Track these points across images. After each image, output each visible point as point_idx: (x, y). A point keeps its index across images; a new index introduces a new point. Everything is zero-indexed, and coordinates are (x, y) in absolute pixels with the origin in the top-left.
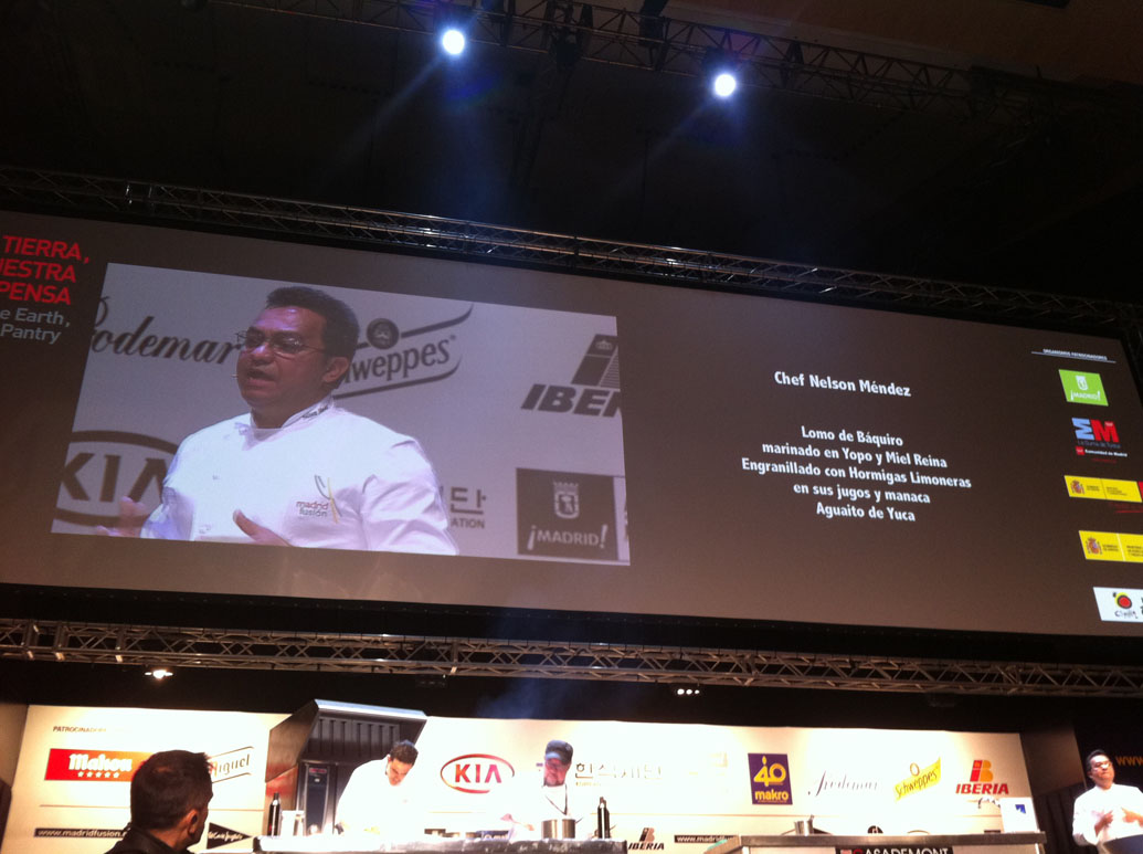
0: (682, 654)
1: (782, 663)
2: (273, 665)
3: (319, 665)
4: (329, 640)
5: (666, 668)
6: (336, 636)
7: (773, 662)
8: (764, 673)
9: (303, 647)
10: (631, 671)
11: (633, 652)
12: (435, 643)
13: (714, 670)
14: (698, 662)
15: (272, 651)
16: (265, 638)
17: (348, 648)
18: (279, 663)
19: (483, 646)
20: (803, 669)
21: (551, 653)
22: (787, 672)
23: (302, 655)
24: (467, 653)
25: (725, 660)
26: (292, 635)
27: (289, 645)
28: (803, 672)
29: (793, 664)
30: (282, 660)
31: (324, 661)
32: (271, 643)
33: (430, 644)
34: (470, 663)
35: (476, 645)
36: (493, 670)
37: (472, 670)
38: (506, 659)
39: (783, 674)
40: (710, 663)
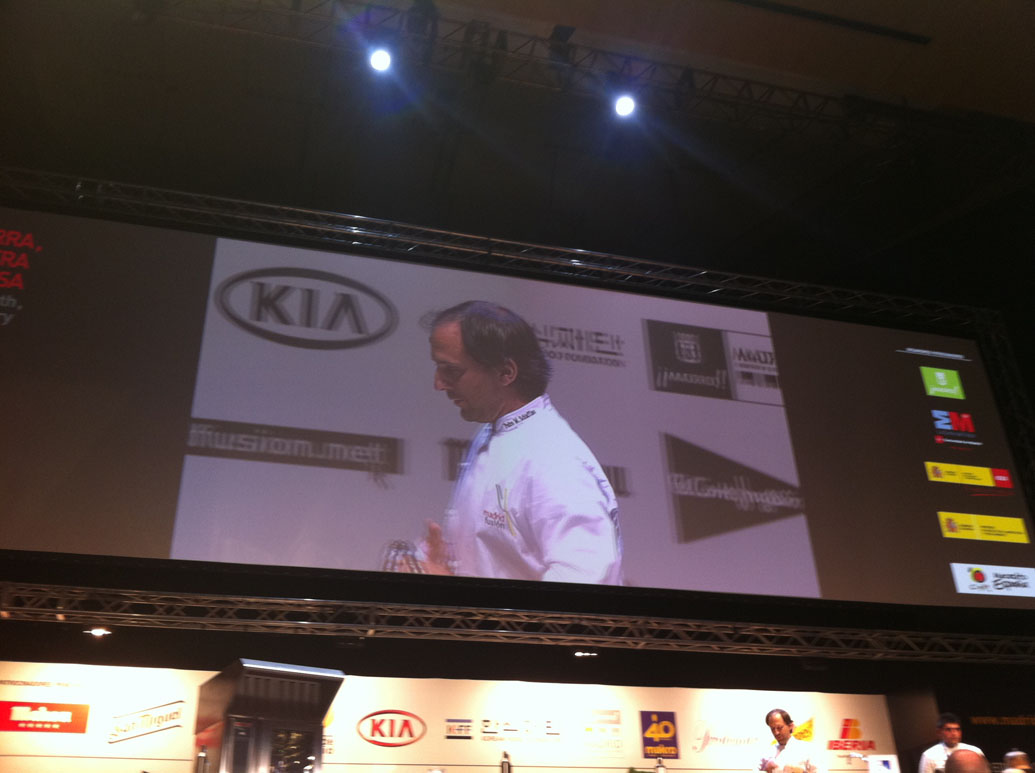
0: (581, 619)
1: (671, 628)
2: (204, 626)
3: (246, 626)
4: (255, 603)
5: (566, 632)
6: (263, 600)
7: (663, 628)
8: (655, 637)
9: (231, 610)
10: (535, 635)
11: (535, 617)
12: (354, 607)
13: (609, 635)
14: (595, 626)
15: (202, 612)
16: (197, 601)
17: (273, 611)
18: (209, 624)
19: (398, 610)
20: (690, 634)
21: (461, 617)
22: (676, 637)
23: (230, 617)
24: (383, 617)
25: (620, 625)
26: (221, 598)
27: (218, 607)
28: (690, 637)
29: (681, 630)
30: (212, 621)
31: (251, 622)
32: (202, 605)
33: (349, 608)
34: (386, 626)
35: (392, 610)
36: (407, 633)
37: (388, 632)
38: (419, 622)
39: (672, 638)
40: (606, 628)
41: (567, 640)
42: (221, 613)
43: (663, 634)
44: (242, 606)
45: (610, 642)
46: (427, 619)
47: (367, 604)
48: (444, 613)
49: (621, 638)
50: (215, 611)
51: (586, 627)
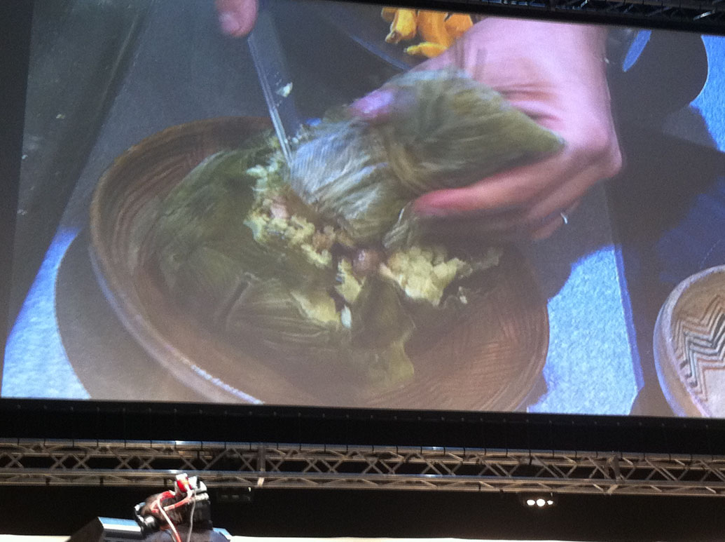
0: (531, 458)
1: (652, 466)
2: (48, 480)
3: (102, 479)
4: (112, 448)
5: (513, 475)
6: (122, 445)
7: (641, 466)
8: (630, 478)
9: (81, 458)
10: (472, 480)
11: (472, 456)
12: (238, 450)
13: (570, 477)
14: (550, 467)
15: (45, 463)
16: (38, 448)
17: (135, 458)
18: (55, 477)
19: (295, 453)
20: (676, 473)
21: (375, 460)
22: (658, 477)
23: (81, 467)
24: (276, 462)
25: (583, 464)
26: (69, 444)
27: (65, 456)
28: (677, 477)
29: (665, 468)
30: (59, 473)
31: (107, 473)
32: (45, 453)
33: (232, 451)
34: (279, 472)
35: (286, 452)
36: (307, 481)
37: (282, 480)
38: (322, 467)
39: (652, 479)
40: (566, 469)
41: (514, 485)
42: (70, 463)
43: (640, 474)
44: (96, 454)
45: (571, 486)
46: (332, 463)
47: (254, 447)
48: (354, 454)
49: (586, 481)
50: (62, 460)
51: (540, 468)
